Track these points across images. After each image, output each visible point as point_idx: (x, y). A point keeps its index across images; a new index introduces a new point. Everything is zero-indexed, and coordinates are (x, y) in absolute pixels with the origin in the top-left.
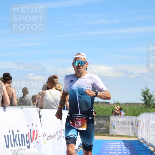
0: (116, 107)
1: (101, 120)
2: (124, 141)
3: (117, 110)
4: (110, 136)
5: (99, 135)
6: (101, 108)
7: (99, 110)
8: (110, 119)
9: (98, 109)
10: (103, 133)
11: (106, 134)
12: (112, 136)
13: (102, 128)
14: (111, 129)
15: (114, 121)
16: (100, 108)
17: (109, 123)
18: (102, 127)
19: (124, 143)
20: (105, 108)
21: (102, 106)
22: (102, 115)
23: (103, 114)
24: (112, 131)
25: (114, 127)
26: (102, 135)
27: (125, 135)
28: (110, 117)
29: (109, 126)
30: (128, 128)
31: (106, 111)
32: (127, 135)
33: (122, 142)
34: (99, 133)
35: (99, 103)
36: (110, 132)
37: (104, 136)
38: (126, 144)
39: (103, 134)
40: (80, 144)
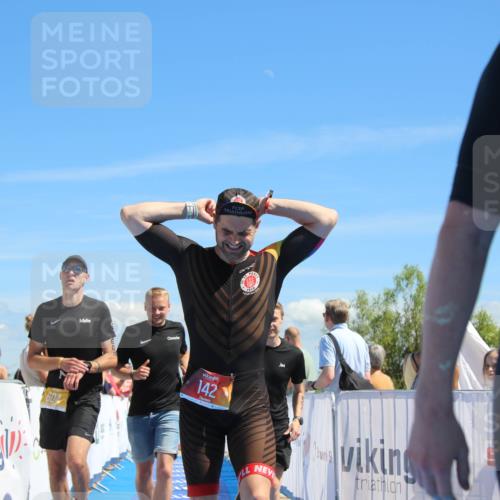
40: (107, 463)
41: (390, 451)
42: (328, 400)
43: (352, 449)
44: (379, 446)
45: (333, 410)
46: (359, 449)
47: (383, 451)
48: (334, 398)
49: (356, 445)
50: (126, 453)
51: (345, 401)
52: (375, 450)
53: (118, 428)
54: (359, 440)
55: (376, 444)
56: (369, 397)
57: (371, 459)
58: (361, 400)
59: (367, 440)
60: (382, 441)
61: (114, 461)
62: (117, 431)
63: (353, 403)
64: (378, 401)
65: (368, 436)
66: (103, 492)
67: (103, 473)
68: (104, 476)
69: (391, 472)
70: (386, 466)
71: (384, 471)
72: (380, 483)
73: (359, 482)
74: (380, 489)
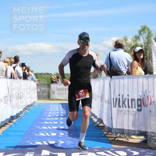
0: (53, 77)
1: (43, 87)
2: (62, 104)
3: (54, 79)
4: (51, 100)
8: (50, 86)
12: (53, 100)
13: (44, 94)
14: (52, 94)
15: (54, 88)
17: (50, 90)
19: (61, 105)
20: (46, 77)
21: (44, 76)
23: (45, 82)
24: (53, 96)
25: (54, 93)
26: (44, 100)
27: (63, 99)
28: (51, 84)
29: (50, 92)
30: (65, 93)
31: (47, 80)
32: (65, 99)
33: (60, 105)
34: (42, 98)
35: (42, 74)
36: (51, 96)
37: (46, 100)
38: (64, 106)
39: (45, 99)
40: (26, 107)
41: (132, 99)
42: (108, 80)
44: (127, 97)
45: (109, 84)
46: (119, 99)
47: (128, 99)
48: (110, 79)
49: (118, 97)
51: (114, 80)
52: (126, 99)
54: (119, 95)
55: (126, 97)
56: (123, 78)
57: (124, 103)
58: (120, 80)
59: (122, 95)
60: (128, 95)
61: (29, 106)
63: (117, 81)
64: (127, 80)
65: (123, 94)
66: (24, 118)
67: (24, 111)
68: (25, 111)
69: (132, 107)
70: (130, 105)
71: (129, 107)
72: (127, 112)
73: (120, 111)
74: (127, 114)
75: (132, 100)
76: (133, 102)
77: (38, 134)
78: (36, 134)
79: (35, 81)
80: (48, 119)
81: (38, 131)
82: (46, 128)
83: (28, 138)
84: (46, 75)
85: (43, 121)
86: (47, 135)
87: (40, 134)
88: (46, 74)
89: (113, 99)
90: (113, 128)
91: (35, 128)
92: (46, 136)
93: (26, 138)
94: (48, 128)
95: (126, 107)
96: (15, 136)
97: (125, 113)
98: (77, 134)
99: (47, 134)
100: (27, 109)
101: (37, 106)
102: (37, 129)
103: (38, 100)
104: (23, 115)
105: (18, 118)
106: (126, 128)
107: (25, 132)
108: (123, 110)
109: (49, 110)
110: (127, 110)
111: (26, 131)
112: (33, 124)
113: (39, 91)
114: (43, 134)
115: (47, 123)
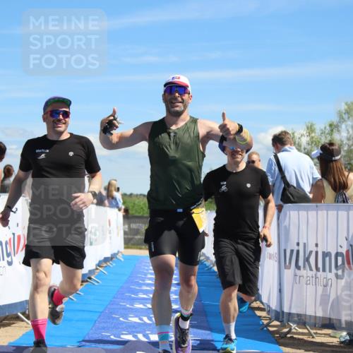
1: (135, 223)
5: (131, 248)
6: (136, 203)
7: (133, 207)
9: (132, 204)
10: (138, 245)
11: (143, 247)
13: (136, 237)
16: (134, 204)
18: (136, 234)
20: (142, 203)
22: (137, 214)
23: (139, 213)
26: (137, 248)
34: (134, 245)
37: (141, 249)
39: (139, 247)
40: (100, 262)
41: (323, 253)
43: (292, 251)
44: (314, 249)
46: (298, 252)
47: (317, 253)
49: (296, 248)
50: (117, 254)
51: (287, 212)
52: (311, 252)
53: (110, 233)
54: (298, 244)
55: (311, 247)
56: (307, 210)
57: (307, 260)
58: (300, 212)
59: (305, 244)
60: (317, 245)
61: (106, 260)
62: (108, 235)
64: (314, 212)
65: (306, 242)
66: (96, 284)
67: (97, 269)
68: (98, 271)
69: (324, 270)
70: (320, 265)
71: (317, 269)
72: (314, 279)
73: (298, 278)
74: (314, 284)
75: (326, 255)
76: (327, 259)
77: (126, 317)
78: (121, 319)
79: (120, 210)
80: (145, 288)
81: (126, 312)
82: (141, 306)
83: (105, 325)
84: (141, 199)
85: (136, 292)
86: (145, 322)
87: (130, 319)
88: (142, 197)
89: (285, 251)
90: (283, 312)
91: (119, 306)
92: (142, 324)
93: (101, 325)
94: (146, 306)
95: (311, 270)
96: (78, 321)
97: (308, 282)
98: (207, 321)
99: (145, 319)
100: (102, 267)
101: (122, 260)
102: (123, 309)
103: (125, 248)
104: (95, 277)
105: (85, 284)
106: (310, 312)
107: (99, 314)
108: (305, 275)
109: (147, 270)
110: (314, 276)
111: (101, 311)
112: (114, 298)
113: (127, 230)
114: (136, 320)
115: (145, 296)
